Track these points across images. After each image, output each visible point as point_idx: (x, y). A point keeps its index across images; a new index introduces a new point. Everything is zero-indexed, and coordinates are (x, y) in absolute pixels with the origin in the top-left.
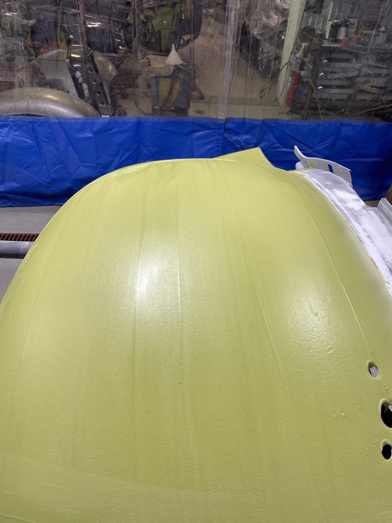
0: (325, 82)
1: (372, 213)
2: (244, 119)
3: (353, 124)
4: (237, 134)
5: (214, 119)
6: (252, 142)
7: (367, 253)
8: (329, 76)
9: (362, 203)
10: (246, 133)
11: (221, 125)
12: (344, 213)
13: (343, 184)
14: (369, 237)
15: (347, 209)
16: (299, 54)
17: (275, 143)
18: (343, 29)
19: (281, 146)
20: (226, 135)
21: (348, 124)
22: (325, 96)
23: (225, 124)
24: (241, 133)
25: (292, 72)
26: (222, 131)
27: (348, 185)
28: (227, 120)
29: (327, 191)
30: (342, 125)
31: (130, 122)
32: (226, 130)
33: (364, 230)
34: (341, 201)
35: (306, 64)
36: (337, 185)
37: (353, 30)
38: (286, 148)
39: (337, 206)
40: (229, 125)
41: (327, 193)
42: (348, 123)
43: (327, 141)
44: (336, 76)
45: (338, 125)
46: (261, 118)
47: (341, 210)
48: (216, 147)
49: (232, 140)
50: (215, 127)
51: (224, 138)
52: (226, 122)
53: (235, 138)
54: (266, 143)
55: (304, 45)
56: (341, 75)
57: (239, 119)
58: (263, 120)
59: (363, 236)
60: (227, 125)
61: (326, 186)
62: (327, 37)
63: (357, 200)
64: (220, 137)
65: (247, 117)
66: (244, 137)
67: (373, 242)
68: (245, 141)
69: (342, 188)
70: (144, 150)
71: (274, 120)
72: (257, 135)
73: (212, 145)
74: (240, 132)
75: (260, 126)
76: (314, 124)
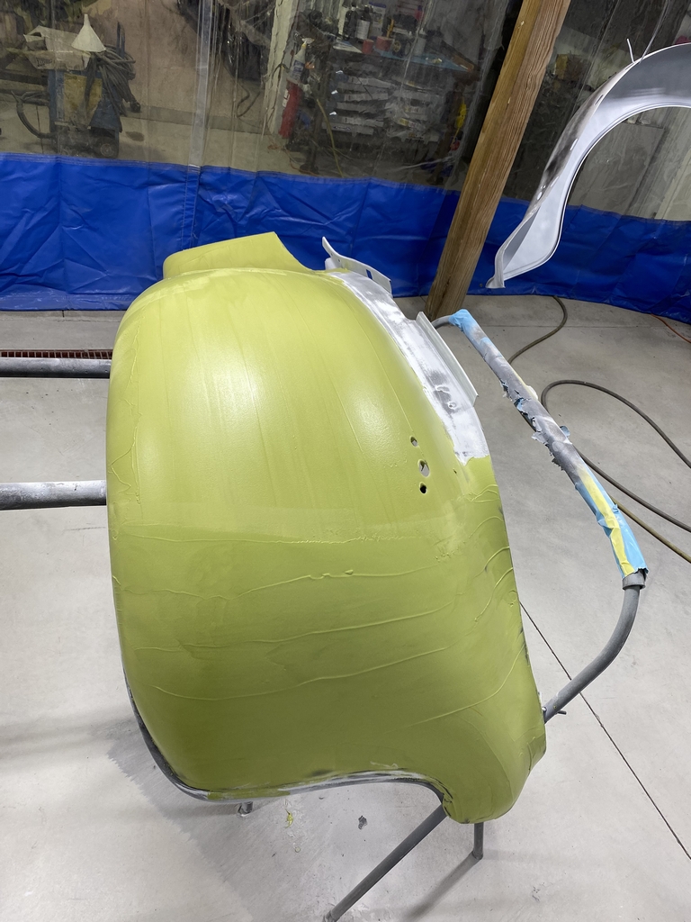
0: (341, 106)
1: (411, 325)
2: (229, 169)
3: (385, 185)
4: (219, 192)
5: (182, 167)
6: (242, 205)
7: (408, 363)
8: (346, 98)
9: (403, 316)
10: (232, 191)
11: (194, 176)
12: (386, 326)
13: (384, 294)
14: (409, 349)
15: (390, 322)
16: (300, 55)
17: (275, 208)
18: (364, 25)
19: (285, 213)
20: (201, 192)
21: (378, 186)
22: (341, 127)
23: (200, 175)
24: (225, 191)
25: (289, 82)
26: (196, 186)
27: (389, 295)
28: (203, 170)
29: (369, 302)
30: (370, 185)
31: (42, 163)
32: (202, 184)
33: (405, 343)
34: (384, 313)
35: (311, 73)
36: (378, 295)
37: (380, 25)
38: (293, 216)
39: (380, 319)
40: (207, 178)
41: (368, 303)
42: (378, 183)
43: (350, 209)
44: (356, 97)
45: (365, 186)
46: (254, 170)
47: (384, 324)
48: (187, 209)
49: (211, 199)
50: (184, 180)
51: (199, 196)
52: (201, 173)
53: (215, 197)
54: (263, 207)
55: (306, 41)
56: (364, 97)
57: (222, 168)
58: (259, 173)
59: (404, 348)
60: (203, 176)
61: (367, 296)
62: (341, 32)
63: (397, 313)
64: (192, 195)
65: (233, 166)
66: (230, 197)
67: (412, 353)
68: (231, 202)
69: (383, 299)
70: (69, 212)
71: (274, 173)
72: (249, 195)
73: (181, 207)
74: (224, 188)
75: (253, 182)
76: (331, 183)
